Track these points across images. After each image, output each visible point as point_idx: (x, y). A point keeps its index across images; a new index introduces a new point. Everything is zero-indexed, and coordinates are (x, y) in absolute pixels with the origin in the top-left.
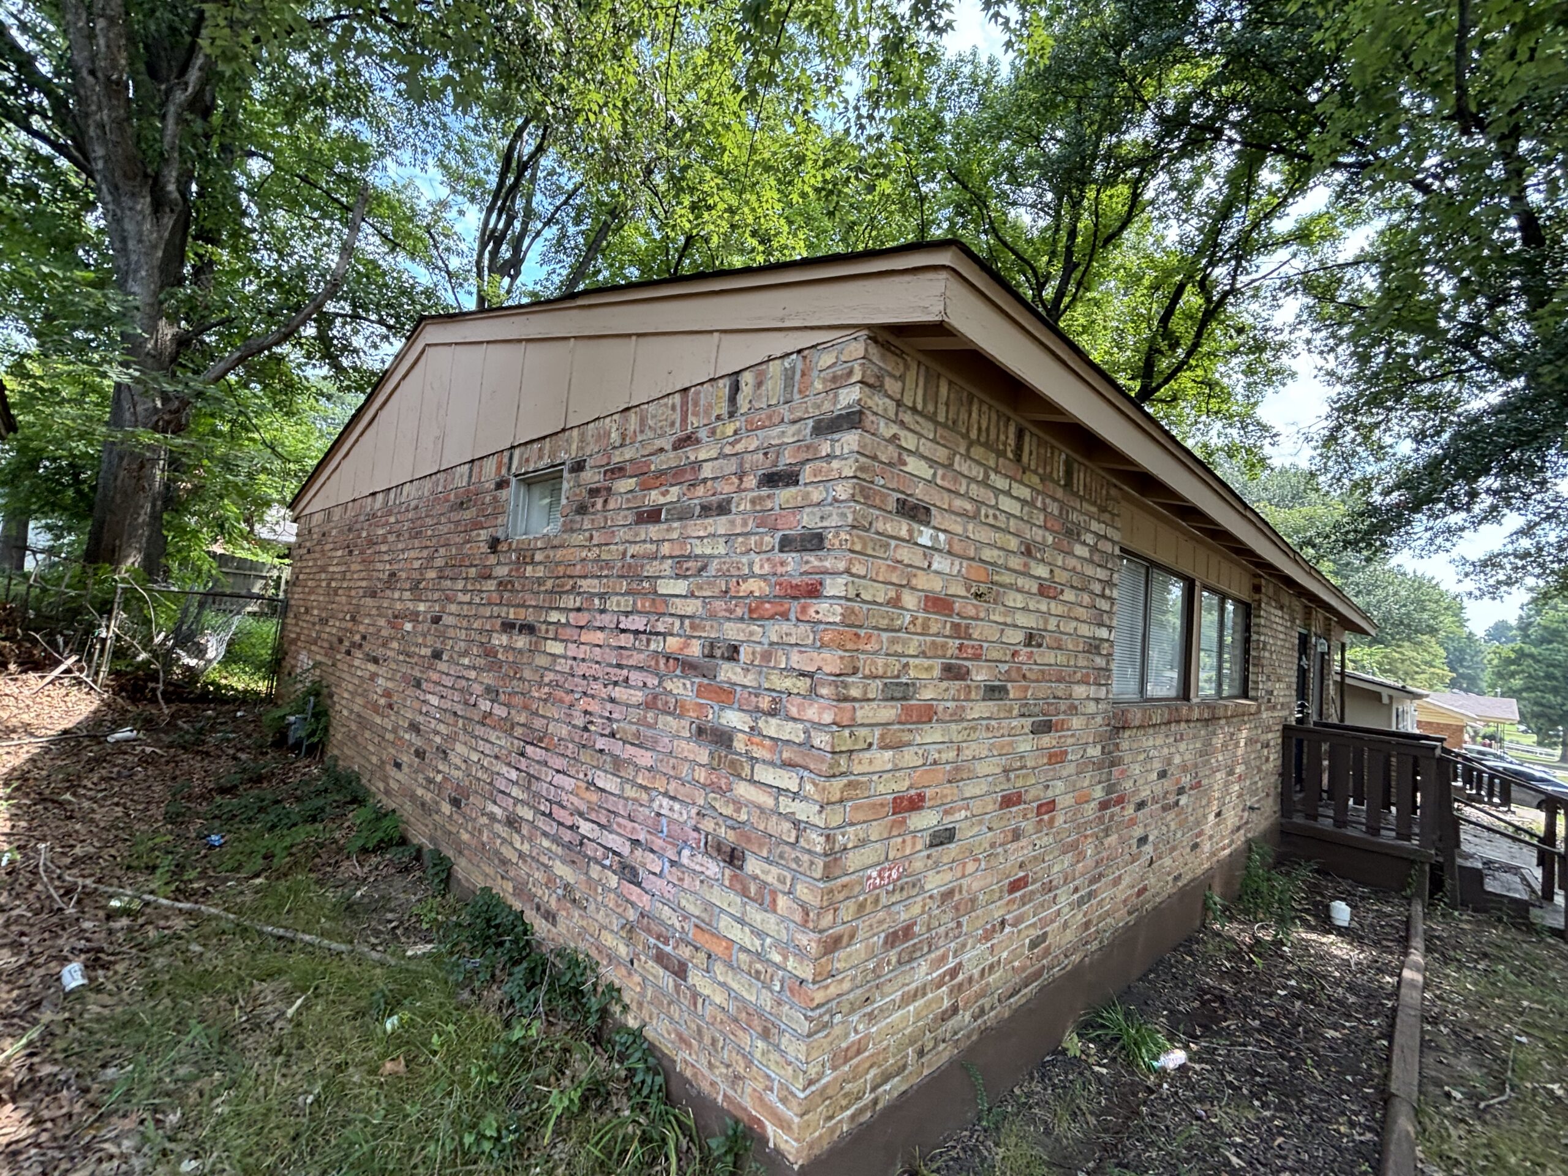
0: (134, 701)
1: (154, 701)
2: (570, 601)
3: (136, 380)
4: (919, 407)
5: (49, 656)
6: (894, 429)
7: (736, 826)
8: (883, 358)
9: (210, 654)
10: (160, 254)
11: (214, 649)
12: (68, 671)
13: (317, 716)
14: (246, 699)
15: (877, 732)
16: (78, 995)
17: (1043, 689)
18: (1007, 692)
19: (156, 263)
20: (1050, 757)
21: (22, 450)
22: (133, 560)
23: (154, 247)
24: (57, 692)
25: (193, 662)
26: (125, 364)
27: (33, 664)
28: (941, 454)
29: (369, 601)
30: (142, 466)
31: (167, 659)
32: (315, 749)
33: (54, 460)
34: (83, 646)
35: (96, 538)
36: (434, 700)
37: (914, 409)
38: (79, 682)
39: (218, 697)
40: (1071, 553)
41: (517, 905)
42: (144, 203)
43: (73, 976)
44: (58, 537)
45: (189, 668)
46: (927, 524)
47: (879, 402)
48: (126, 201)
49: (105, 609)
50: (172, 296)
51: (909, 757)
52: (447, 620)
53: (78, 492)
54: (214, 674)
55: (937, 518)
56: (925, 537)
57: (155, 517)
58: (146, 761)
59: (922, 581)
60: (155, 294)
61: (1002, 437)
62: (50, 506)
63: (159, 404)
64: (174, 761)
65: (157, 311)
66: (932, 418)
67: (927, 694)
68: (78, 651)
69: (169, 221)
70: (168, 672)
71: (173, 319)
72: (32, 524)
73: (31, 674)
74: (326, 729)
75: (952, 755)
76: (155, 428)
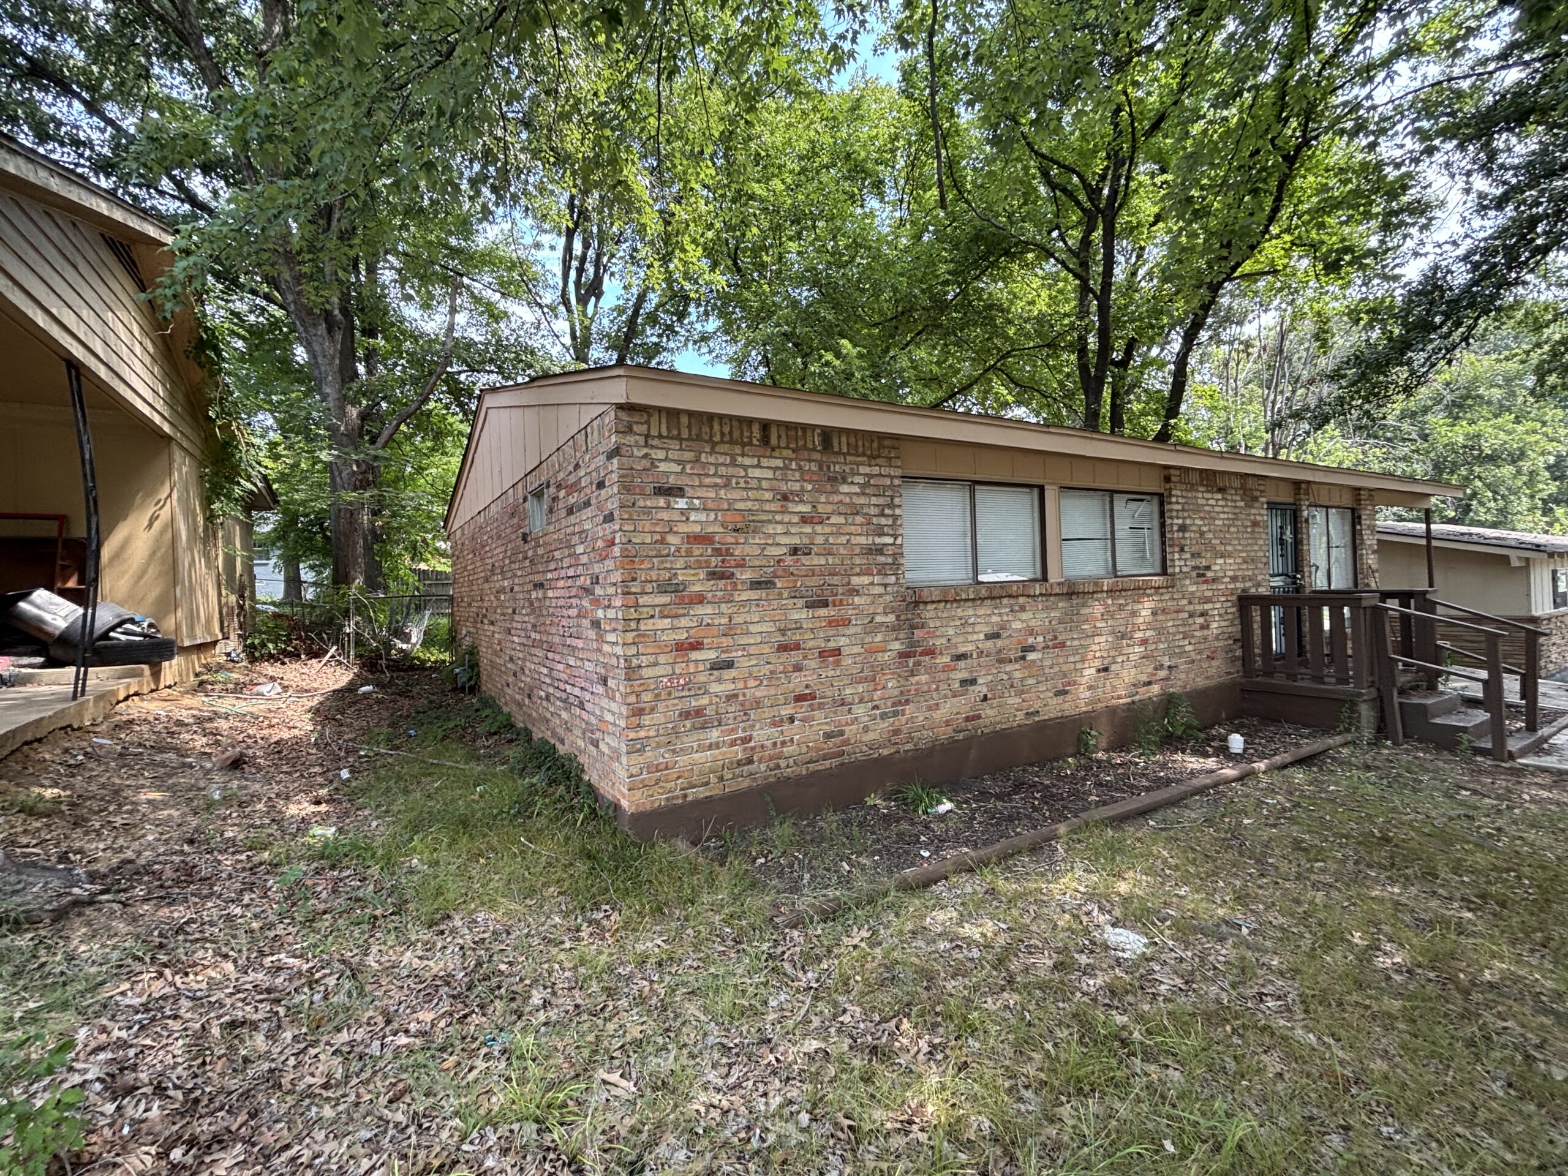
0: (373, 673)
1: (383, 672)
2: (552, 566)
3: (338, 457)
4: (665, 434)
5: (321, 648)
6: (645, 451)
7: (605, 666)
8: (630, 415)
9: (414, 640)
10: (337, 361)
11: (416, 636)
12: (333, 657)
13: (472, 667)
14: (438, 666)
15: (657, 609)
16: (348, 780)
17: (814, 581)
18: (774, 584)
19: (336, 369)
20: (830, 622)
21: (285, 512)
22: (359, 581)
23: (333, 358)
24: (330, 670)
25: (405, 646)
26: (330, 448)
27: (317, 654)
28: (688, 455)
29: (486, 586)
30: (352, 514)
31: (388, 646)
32: (474, 689)
33: (307, 515)
34: (337, 639)
35: (336, 571)
36: (516, 639)
37: (660, 436)
38: (340, 663)
39: (421, 667)
40: (837, 492)
41: (552, 741)
42: (322, 329)
43: (345, 774)
44: (319, 573)
45: (402, 650)
46: (683, 496)
47: (630, 439)
48: (312, 331)
49: (346, 614)
50: (350, 389)
51: (684, 622)
52: (516, 588)
53: (325, 536)
54: (418, 652)
55: (689, 492)
56: (681, 503)
57: (368, 548)
58: (379, 702)
59: (683, 528)
60: (340, 391)
61: (746, 434)
62: (311, 550)
63: (355, 468)
64: (395, 701)
65: (344, 400)
66: (679, 438)
67: (697, 588)
68: (336, 642)
69: (339, 337)
70: (388, 654)
71: (355, 402)
72: (301, 566)
73: (314, 661)
74: (478, 675)
75: (725, 621)
76: (355, 489)
